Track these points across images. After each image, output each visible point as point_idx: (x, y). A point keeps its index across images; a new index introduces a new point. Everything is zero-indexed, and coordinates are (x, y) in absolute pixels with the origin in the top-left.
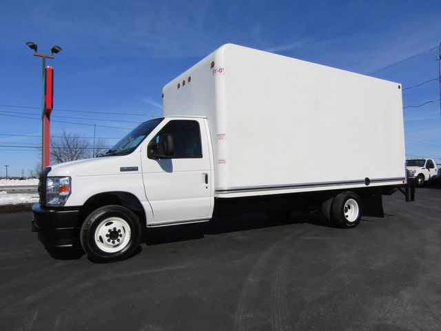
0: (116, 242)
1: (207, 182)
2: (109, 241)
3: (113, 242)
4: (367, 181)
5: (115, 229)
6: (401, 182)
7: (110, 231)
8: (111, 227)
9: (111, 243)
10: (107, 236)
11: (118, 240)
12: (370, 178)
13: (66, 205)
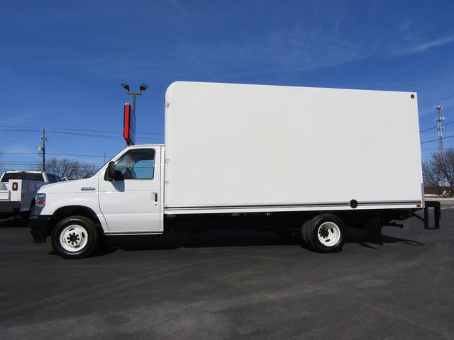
0: (75, 244)
1: (156, 200)
2: (69, 242)
3: (73, 244)
4: (354, 203)
5: (74, 234)
6: (414, 206)
7: (70, 235)
8: (72, 232)
9: (70, 244)
10: (68, 238)
11: (77, 243)
12: (358, 200)
13: (42, 214)
